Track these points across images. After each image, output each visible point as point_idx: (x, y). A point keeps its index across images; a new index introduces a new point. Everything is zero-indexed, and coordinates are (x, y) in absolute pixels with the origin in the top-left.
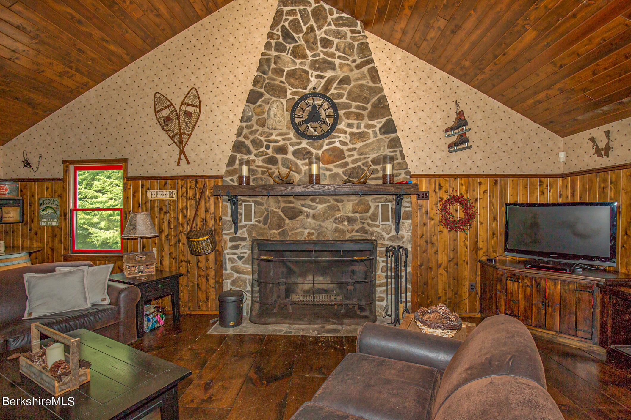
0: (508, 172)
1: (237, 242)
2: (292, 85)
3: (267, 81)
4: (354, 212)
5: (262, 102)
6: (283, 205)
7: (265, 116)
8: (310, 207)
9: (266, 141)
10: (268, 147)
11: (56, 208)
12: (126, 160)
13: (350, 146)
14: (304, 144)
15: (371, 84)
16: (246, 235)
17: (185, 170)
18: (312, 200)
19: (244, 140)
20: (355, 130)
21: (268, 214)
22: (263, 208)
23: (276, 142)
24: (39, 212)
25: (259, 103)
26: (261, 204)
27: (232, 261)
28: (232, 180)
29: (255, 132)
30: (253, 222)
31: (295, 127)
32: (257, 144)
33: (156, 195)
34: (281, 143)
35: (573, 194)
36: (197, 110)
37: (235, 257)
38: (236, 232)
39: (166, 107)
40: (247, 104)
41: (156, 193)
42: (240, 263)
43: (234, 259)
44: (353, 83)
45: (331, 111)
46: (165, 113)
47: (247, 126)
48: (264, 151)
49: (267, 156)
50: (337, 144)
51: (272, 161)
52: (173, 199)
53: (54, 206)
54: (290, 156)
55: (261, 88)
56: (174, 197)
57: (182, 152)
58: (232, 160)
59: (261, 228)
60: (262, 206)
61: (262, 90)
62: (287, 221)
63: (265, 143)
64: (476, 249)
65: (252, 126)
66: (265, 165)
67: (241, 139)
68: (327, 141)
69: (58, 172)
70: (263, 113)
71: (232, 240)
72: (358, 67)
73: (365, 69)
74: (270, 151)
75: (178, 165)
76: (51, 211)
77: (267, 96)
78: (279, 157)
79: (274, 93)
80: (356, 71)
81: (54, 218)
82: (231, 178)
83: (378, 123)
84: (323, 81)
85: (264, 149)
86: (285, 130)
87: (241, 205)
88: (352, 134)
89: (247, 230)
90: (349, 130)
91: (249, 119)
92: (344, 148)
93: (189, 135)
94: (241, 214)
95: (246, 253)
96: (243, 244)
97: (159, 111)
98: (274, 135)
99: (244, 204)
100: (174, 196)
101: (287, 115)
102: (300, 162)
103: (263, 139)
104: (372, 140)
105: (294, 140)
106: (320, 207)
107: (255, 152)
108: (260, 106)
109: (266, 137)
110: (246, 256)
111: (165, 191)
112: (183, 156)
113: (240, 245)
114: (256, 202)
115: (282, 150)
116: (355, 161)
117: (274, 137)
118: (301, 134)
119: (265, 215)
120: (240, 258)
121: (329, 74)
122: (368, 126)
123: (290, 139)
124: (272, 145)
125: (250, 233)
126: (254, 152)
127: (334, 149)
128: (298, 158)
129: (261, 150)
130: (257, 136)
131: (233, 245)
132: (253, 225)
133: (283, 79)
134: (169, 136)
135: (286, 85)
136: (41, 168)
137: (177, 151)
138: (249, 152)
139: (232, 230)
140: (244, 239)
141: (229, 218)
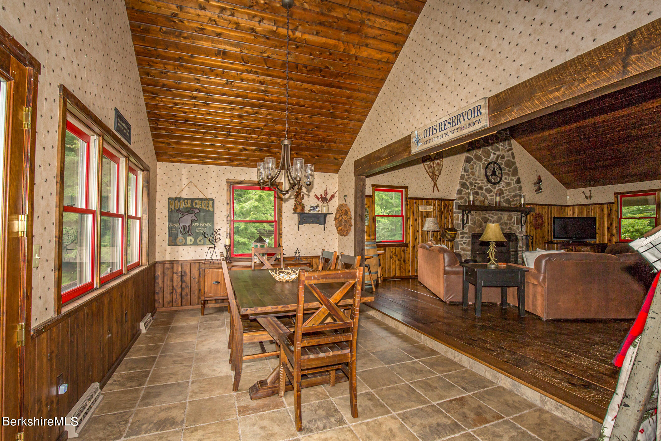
0: (552, 204)
2: (485, 157)
3: (475, 153)
4: (508, 220)
5: (473, 163)
6: (482, 216)
7: (474, 170)
8: (492, 217)
10: (475, 186)
12: (408, 188)
13: (506, 188)
14: (489, 186)
15: (512, 160)
16: (467, 231)
17: (436, 195)
18: (492, 214)
20: (507, 181)
21: (476, 220)
23: (479, 184)
25: (471, 163)
27: (462, 245)
29: (470, 178)
30: (470, 224)
31: (487, 177)
32: (471, 184)
33: (423, 209)
34: (480, 185)
35: (574, 214)
36: (441, 163)
37: (462, 242)
38: (463, 229)
39: (428, 159)
41: (423, 207)
42: (464, 246)
44: (506, 159)
45: (500, 171)
47: (467, 175)
49: (475, 191)
50: (501, 187)
51: (477, 193)
54: (484, 191)
56: (432, 210)
57: (435, 184)
58: (460, 192)
59: (473, 228)
60: (473, 216)
61: (472, 157)
62: (483, 224)
63: (474, 184)
64: (543, 237)
65: (469, 175)
66: (474, 195)
67: (464, 181)
68: (498, 185)
69: (368, 191)
70: (473, 168)
71: (462, 233)
72: (508, 151)
73: (510, 152)
74: (476, 188)
75: (433, 192)
77: (474, 160)
78: (480, 191)
79: (478, 159)
80: (507, 153)
82: (460, 201)
83: (515, 179)
84: (496, 156)
86: (482, 178)
88: (506, 183)
89: (467, 228)
90: (505, 181)
91: (467, 171)
92: (503, 189)
93: (438, 176)
95: (467, 240)
96: (466, 235)
97: (424, 161)
98: (478, 180)
101: (483, 171)
102: (488, 195)
103: (473, 182)
104: (512, 186)
105: (486, 184)
106: (496, 217)
107: (470, 188)
108: (472, 165)
109: (475, 181)
110: (467, 242)
111: (428, 207)
112: (435, 187)
114: (470, 214)
115: (481, 188)
116: (507, 196)
117: (478, 182)
118: (489, 181)
119: (474, 220)
120: (464, 243)
121: (497, 153)
122: (512, 180)
123: (484, 183)
124: (477, 185)
125: (469, 230)
127: (501, 189)
128: (487, 193)
129: (473, 187)
130: (471, 180)
131: (461, 236)
132: (470, 226)
133: (480, 152)
134: (429, 175)
135: (482, 156)
137: (433, 183)
138: (468, 188)
139: (461, 228)
140: (466, 233)
141: (459, 222)
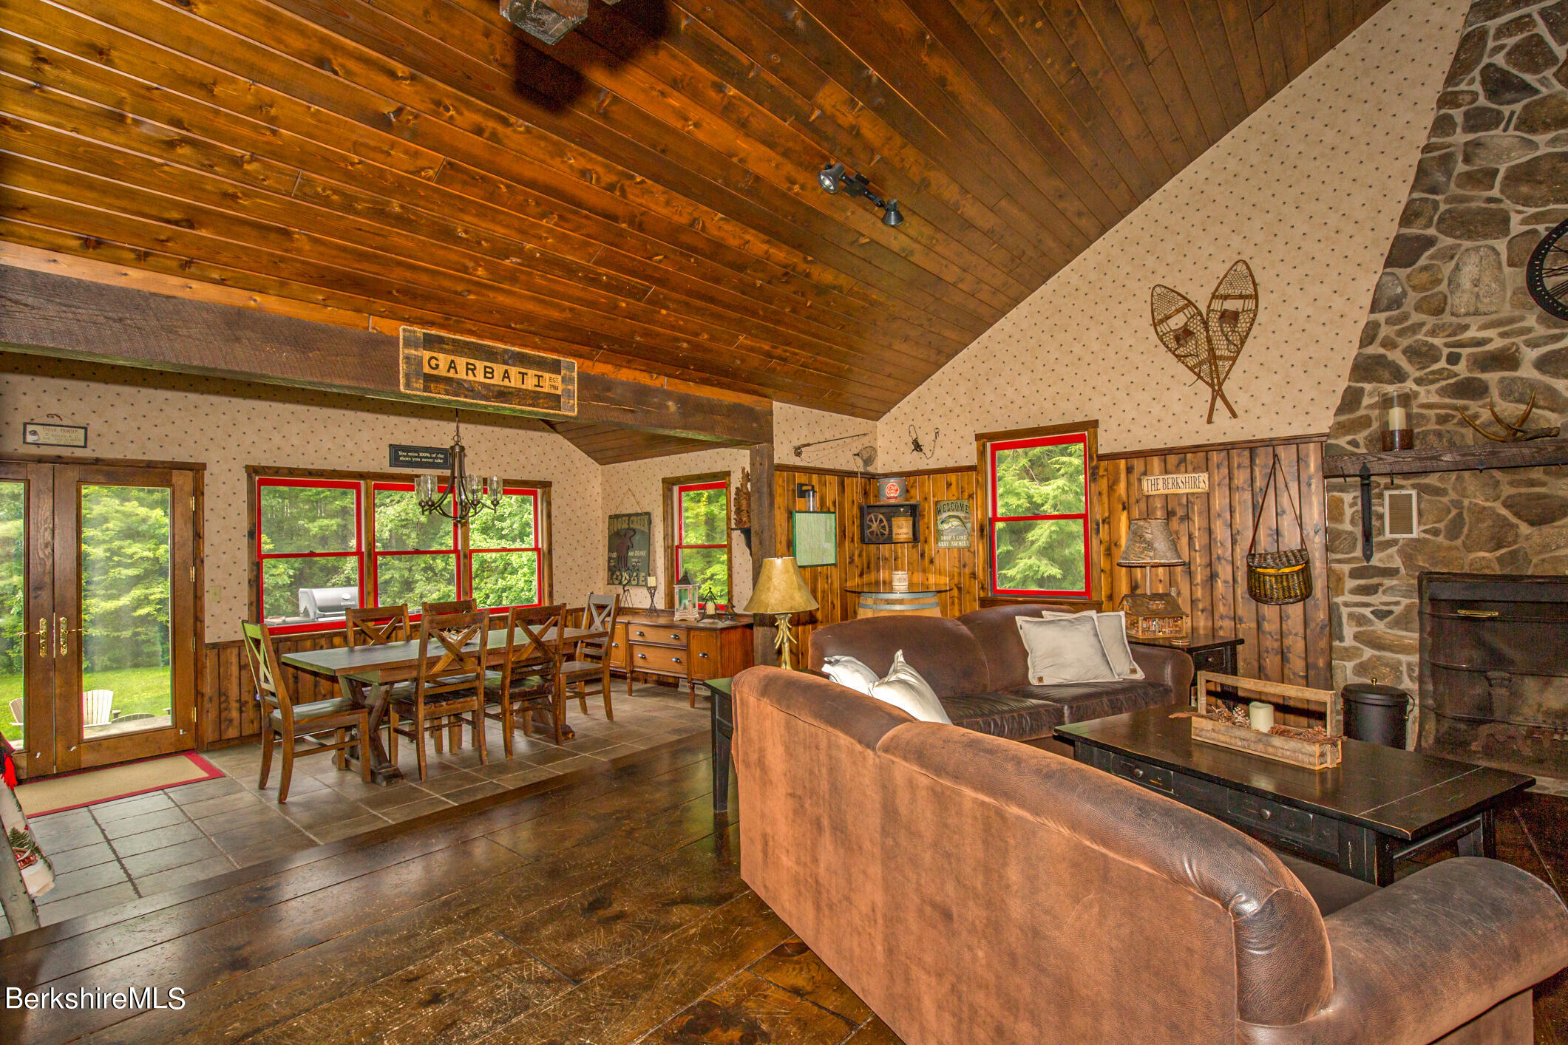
1: (1372, 577)
2: (1526, 201)
3: (1443, 207)
5: (1432, 257)
6: (1509, 491)
7: (1443, 287)
9: (1447, 345)
10: (1453, 359)
11: (966, 518)
12: (1095, 424)
16: (1397, 563)
17: (1225, 429)
19: (1382, 351)
21: (1460, 515)
22: (1445, 500)
23: (1480, 343)
24: (936, 524)
25: (1422, 262)
26: (1442, 492)
27: (1360, 620)
28: (1354, 443)
29: (1416, 328)
30: (1416, 534)
31: (1545, 299)
32: (1422, 355)
33: (1160, 486)
34: (1497, 345)
36: (1250, 304)
37: (1367, 612)
38: (1368, 556)
39: (1178, 311)
40: (1388, 270)
41: (1160, 482)
42: (1380, 626)
43: (1364, 616)
46: (1178, 322)
47: (1389, 320)
48: (1443, 369)
49: (1452, 381)
51: (1470, 389)
52: (1200, 490)
53: (961, 514)
54: (1527, 372)
55: (1428, 226)
56: (1203, 487)
57: (1218, 393)
58: (1351, 400)
59: (1439, 547)
60: (1442, 496)
61: (1431, 231)
62: (1525, 529)
63: (1446, 351)
65: (1405, 317)
66: (1447, 401)
67: (1375, 349)
69: (968, 455)
70: (1439, 281)
71: (1355, 574)
74: (1461, 368)
75: (1210, 421)
76: (955, 523)
77: (1448, 241)
78: (1492, 377)
79: (1469, 231)
81: (962, 534)
82: (1349, 438)
85: (1442, 364)
86: (1507, 312)
87: (1381, 496)
89: (1398, 551)
91: (1396, 302)
93: (1234, 359)
94: (1381, 517)
95: (1397, 603)
96: (1388, 582)
97: (1161, 321)
98: (1474, 328)
99: (1387, 494)
100: (1202, 485)
101: (1513, 276)
102: (1561, 385)
103: (1437, 341)
105: (1541, 331)
107: (1418, 374)
108: (1425, 268)
109: (1449, 336)
110: (1397, 610)
111: (1181, 477)
112: (1219, 402)
113: (1381, 585)
114: (1422, 489)
115: (1502, 360)
117: (1472, 333)
119: (1450, 516)
120: (1381, 615)
123: (1526, 331)
124: (1465, 352)
125: (1408, 557)
126: (1414, 372)
128: (1554, 375)
129: (1435, 367)
130: (1420, 337)
131: (1359, 586)
132: (1417, 540)
133: (1495, 193)
134: (1187, 366)
135: (1507, 204)
136: (938, 452)
137: (1207, 392)
138: (1399, 376)
139: (1358, 553)
140: (1391, 573)
141: (1347, 526)
